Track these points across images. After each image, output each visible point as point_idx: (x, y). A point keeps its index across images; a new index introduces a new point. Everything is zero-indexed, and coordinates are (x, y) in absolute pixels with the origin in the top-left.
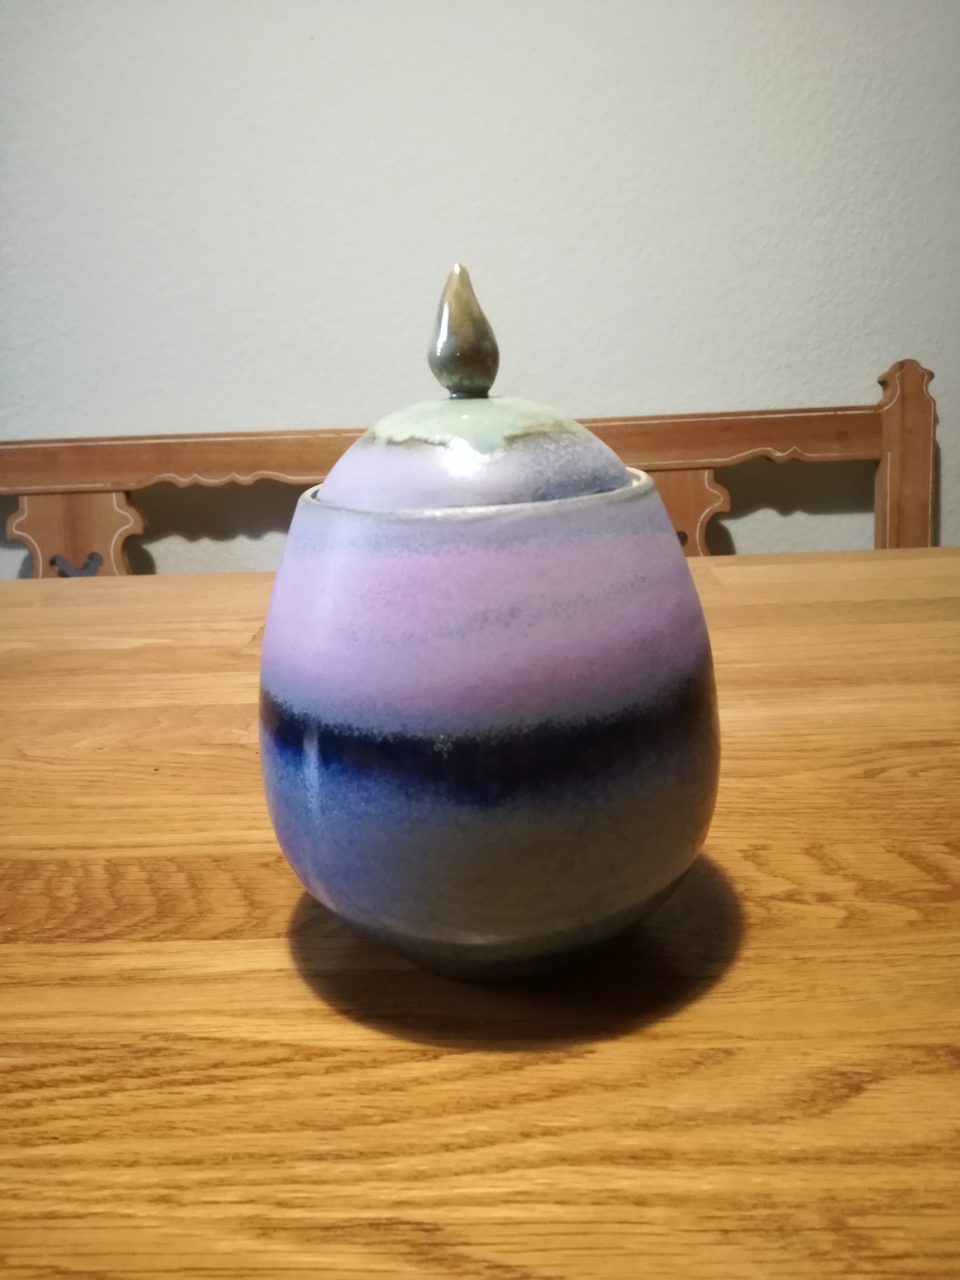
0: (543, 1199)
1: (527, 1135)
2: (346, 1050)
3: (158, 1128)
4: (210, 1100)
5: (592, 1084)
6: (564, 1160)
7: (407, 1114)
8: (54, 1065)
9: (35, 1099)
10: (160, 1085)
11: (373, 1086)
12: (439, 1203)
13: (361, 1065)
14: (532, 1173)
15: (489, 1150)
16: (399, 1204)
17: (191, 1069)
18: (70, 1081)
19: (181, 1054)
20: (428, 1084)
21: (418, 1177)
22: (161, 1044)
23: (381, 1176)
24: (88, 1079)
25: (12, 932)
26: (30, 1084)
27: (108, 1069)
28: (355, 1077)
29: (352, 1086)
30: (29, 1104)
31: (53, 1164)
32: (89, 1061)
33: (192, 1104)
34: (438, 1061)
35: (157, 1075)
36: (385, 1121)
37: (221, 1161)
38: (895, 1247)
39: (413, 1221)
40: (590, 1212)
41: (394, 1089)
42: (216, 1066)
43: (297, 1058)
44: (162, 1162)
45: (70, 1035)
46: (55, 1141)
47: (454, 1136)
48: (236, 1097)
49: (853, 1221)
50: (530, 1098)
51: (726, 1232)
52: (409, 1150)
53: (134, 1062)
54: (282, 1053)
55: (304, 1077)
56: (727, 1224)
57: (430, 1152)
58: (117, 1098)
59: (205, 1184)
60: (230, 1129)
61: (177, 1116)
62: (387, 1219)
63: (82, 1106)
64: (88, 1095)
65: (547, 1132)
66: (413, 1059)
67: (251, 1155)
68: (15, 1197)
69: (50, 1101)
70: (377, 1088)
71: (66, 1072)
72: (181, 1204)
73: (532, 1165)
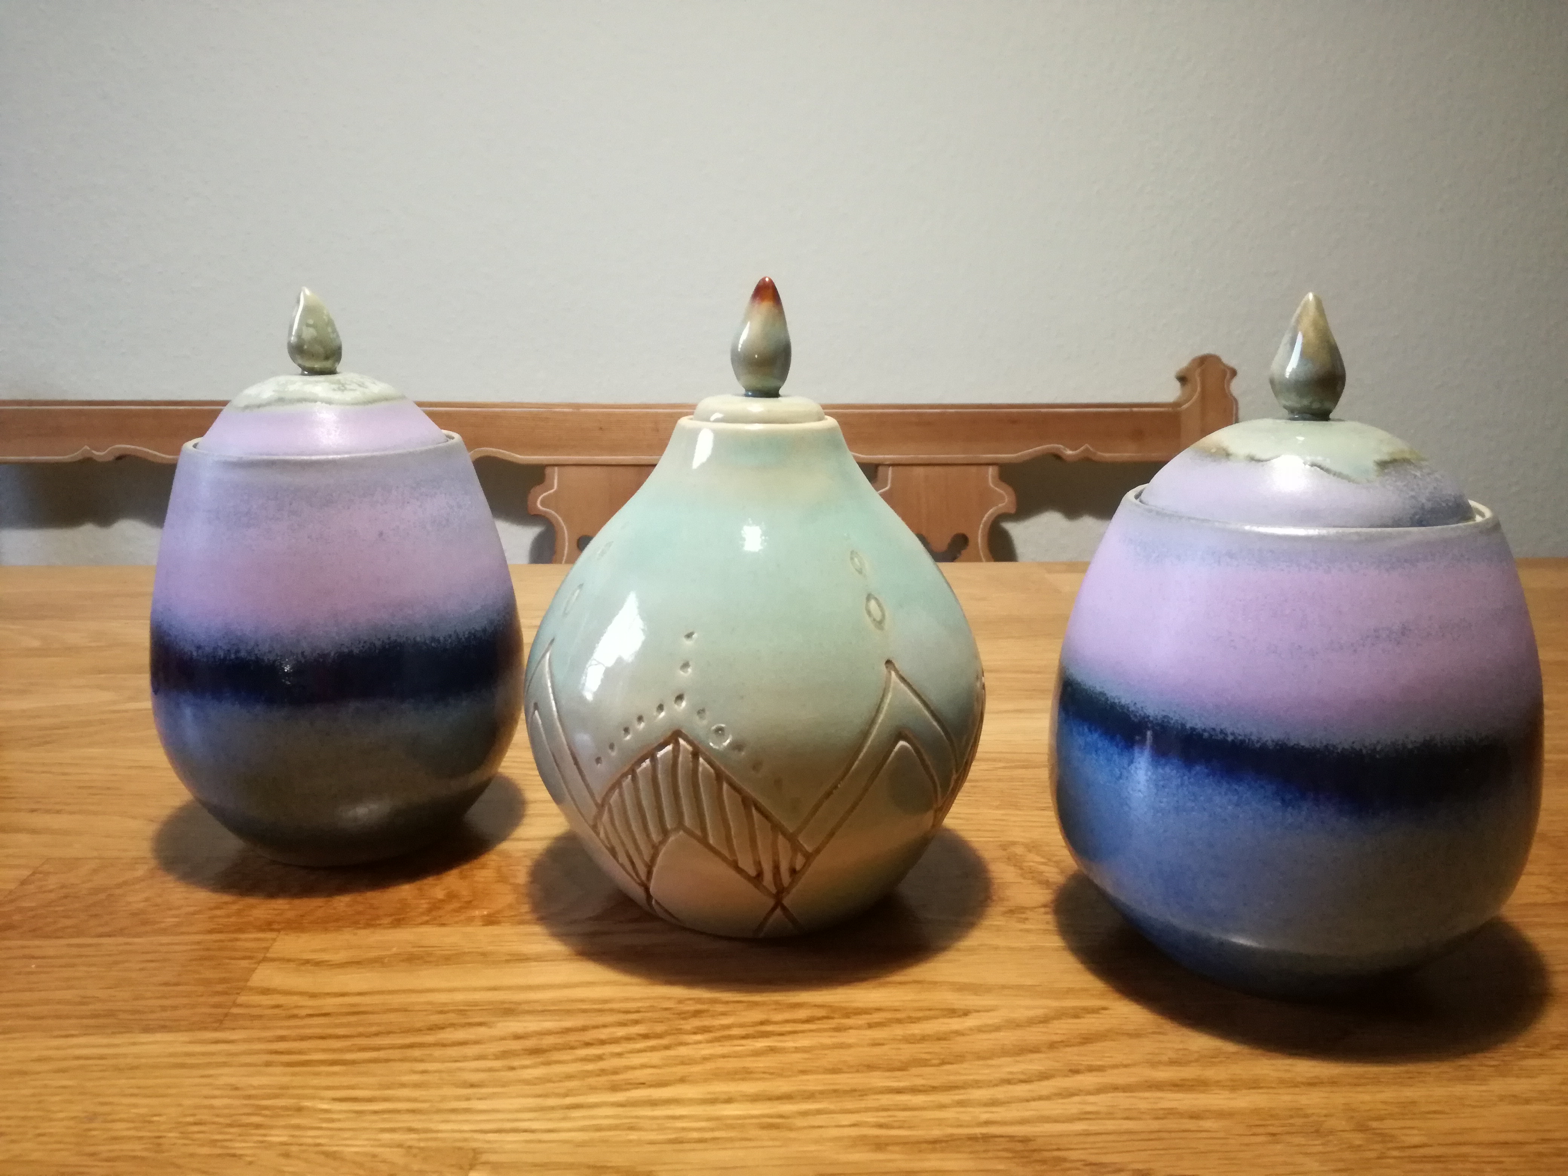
0: (1110, 1115)
1: (1076, 1072)
2: (879, 1010)
3: (736, 1073)
4: (772, 1050)
5: (1117, 1033)
6: (1116, 1088)
7: (960, 1058)
8: (605, 1026)
9: (604, 1054)
10: (718, 1039)
11: (918, 1037)
12: (1023, 1122)
13: (899, 1021)
14: (1091, 1099)
15: (1045, 1083)
16: (987, 1123)
17: (741, 1026)
18: (628, 1039)
19: (724, 1014)
20: (968, 1035)
21: (994, 1103)
22: (699, 1007)
23: (961, 1104)
24: (646, 1037)
25: (489, 915)
26: (591, 1042)
27: (659, 1028)
28: (899, 1031)
29: (900, 1037)
30: (600, 1058)
31: (653, 1103)
32: (636, 1022)
33: (757, 1053)
34: (968, 1017)
35: (710, 1031)
36: (942, 1064)
37: (810, 1096)
38: (1416, 1140)
39: (1004, 1135)
40: (1155, 1125)
41: (939, 1039)
42: (762, 1023)
43: (836, 1016)
44: (755, 1098)
45: (606, 1001)
46: (643, 1085)
47: (1011, 1073)
48: (796, 1048)
49: (1374, 1124)
50: (1065, 1044)
51: (1274, 1135)
52: (977, 1084)
53: (682, 1022)
54: (821, 1013)
55: (850, 1031)
56: (1271, 1130)
57: (996, 1085)
58: (683, 1051)
59: (805, 1114)
60: (804, 1072)
61: (749, 1063)
62: (981, 1134)
63: (655, 1058)
64: (653, 1049)
65: (1091, 1069)
66: (944, 1016)
67: (835, 1091)
68: (632, 1128)
69: (620, 1055)
70: (923, 1039)
71: (621, 1032)
72: (790, 1129)
73: (1089, 1093)
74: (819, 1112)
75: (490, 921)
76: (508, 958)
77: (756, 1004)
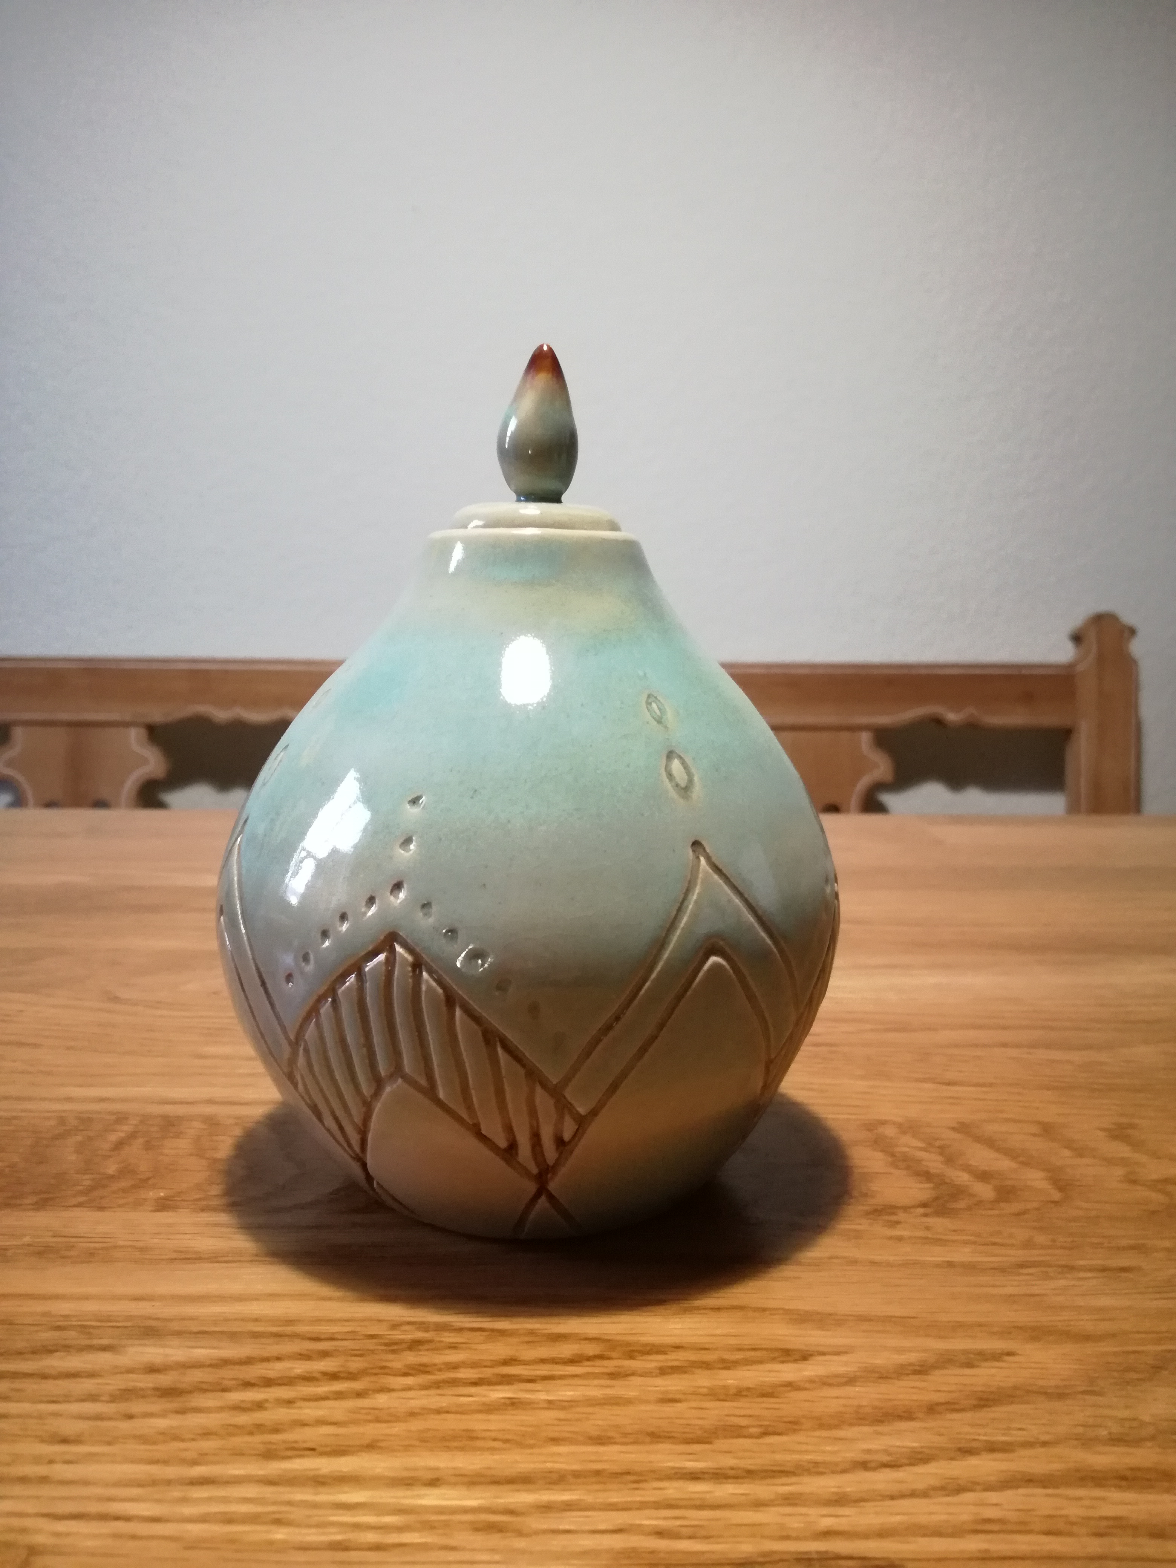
0: (1022, 1528)
1: (967, 1452)
2: (678, 1347)
3: (454, 1438)
4: (513, 1404)
5: (1028, 1392)
6: (1029, 1480)
7: (793, 1425)
8: (279, 1359)
9: (267, 1401)
10: (437, 1385)
11: (733, 1391)
12: (883, 1533)
13: (706, 1366)
14: (993, 1497)
15: (921, 1469)
16: (827, 1534)
17: (474, 1365)
18: (308, 1379)
19: (453, 1347)
20: (805, 1389)
21: (840, 1500)
22: (420, 1335)
23: (790, 1500)
24: (334, 1376)
25: (165, 1198)
26: (253, 1381)
27: (355, 1364)
28: (703, 1380)
29: (705, 1391)
30: (259, 1406)
31: (319, 1481)
32: (325, 1354)
33: (490, 1408)
34: (807, 1362)
35: (427, 1372)
36: (765, 1434)
37: (557, 1479)
39: (855, 1555)
40: (1095, 1546)
41: (764, 1395)
42: (506, 1362)
43: (614, 1355)
44: (473, 1480)
45: (290, 1322)
46: (312, 1452)
47: (869, 1451)
48: (550, 1402)
50: (952, 1407)
52: (815, 1469)
53: (391, 1357)
54: (591, 1349)
55: (632, 1378)
57: (844, 1471)
58: (382, 1400)
59: (547, 1508)
60: (555, 1441)
61: (477, 1423)
62: (818, 1552)
63: (338, 1409)
64: (339, 1396)
65: (992, 1448)
66: (773, 1360)
67: (598, 1473)
68: (278, 1522)
69: (289, 1402)
70: (740, 1393)
71: (299, 1368)
72: (520, 1533)
73: (989, 1488)
74: (568, 1507)
75: (163, 1205)
76: (174, 1256)
77: (502, 1333)
